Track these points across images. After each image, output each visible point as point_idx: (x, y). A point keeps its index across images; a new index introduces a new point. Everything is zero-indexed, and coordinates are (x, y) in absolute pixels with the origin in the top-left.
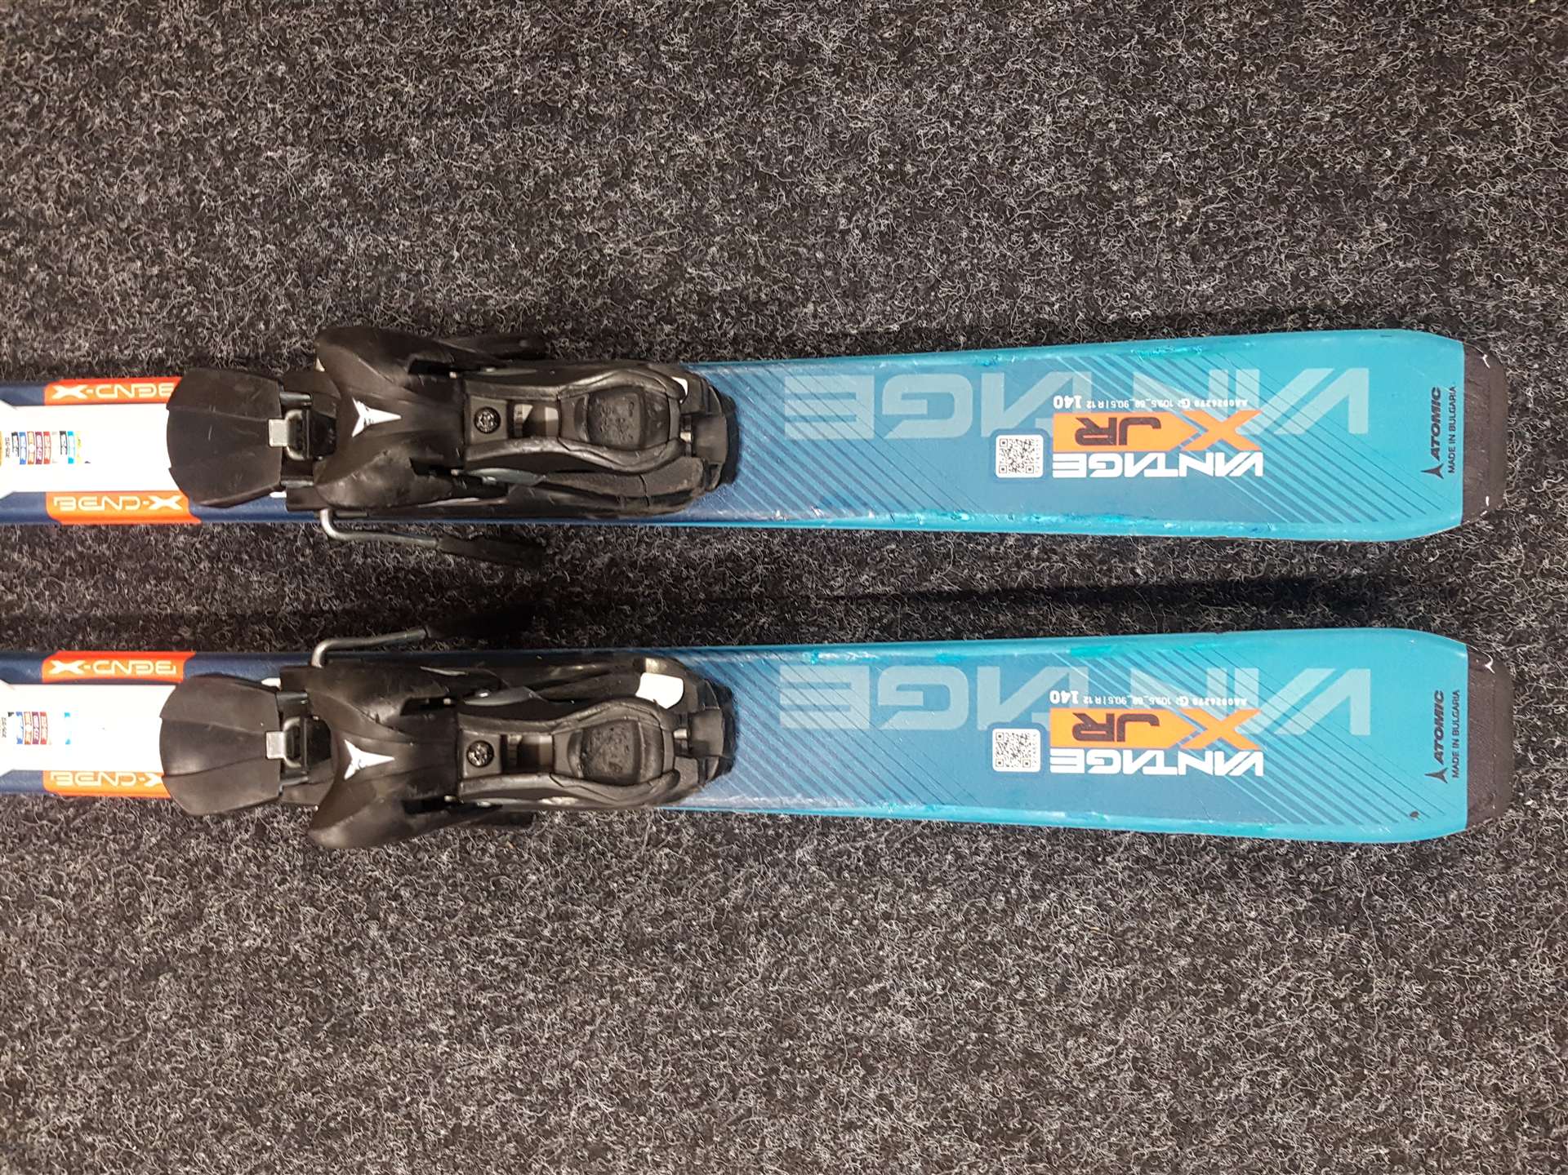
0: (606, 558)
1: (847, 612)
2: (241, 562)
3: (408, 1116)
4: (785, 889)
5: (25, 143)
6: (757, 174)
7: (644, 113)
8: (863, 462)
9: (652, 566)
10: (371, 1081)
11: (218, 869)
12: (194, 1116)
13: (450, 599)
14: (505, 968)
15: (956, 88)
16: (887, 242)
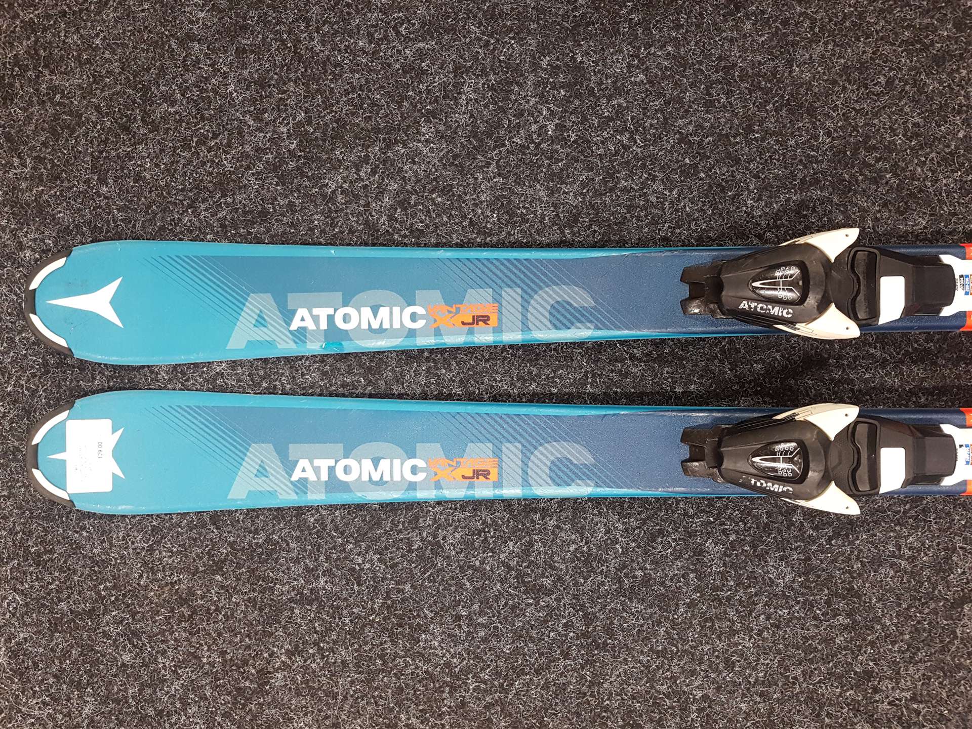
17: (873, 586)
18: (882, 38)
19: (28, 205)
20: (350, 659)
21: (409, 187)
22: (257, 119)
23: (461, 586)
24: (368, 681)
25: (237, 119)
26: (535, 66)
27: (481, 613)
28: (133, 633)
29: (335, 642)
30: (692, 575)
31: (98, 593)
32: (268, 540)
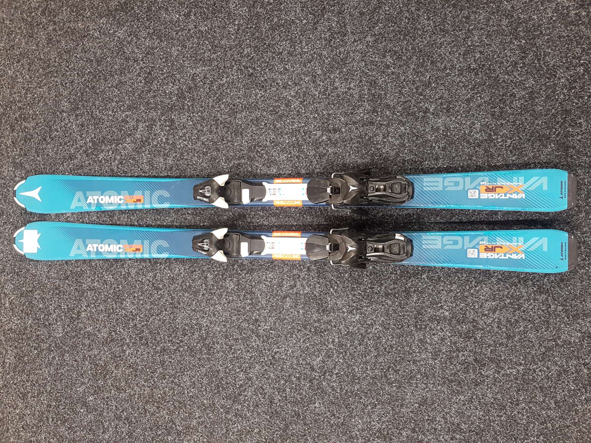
0: (381, 214)
1: (434, 226)
2: (306, 214)
3: (338, 329)
4: (420, 284)
5: (263, 130)
6: (416, 135)
7: (392, 123)
8: (440, 195)
9: (391, 216)
10: (330, 321)
11: (299, 276)
12: (293, 328)
13: (349, 222)
14: (359, 298)
15: (459, 117)
16: (444, 149)
17: (259, 290)
18: (264, 110)
19: (18, 163)
20: (103, 309)
21: (123, 158)
22: (81, 137)
23: (135, 286)
24: (108, 317)
25: (75, 137)
26: (160, 120)
27: (142, 296)
28: (43, 298)
29: (99, 303)
30: (204, 285)
31: (34, 285)
32: (81, 270)
